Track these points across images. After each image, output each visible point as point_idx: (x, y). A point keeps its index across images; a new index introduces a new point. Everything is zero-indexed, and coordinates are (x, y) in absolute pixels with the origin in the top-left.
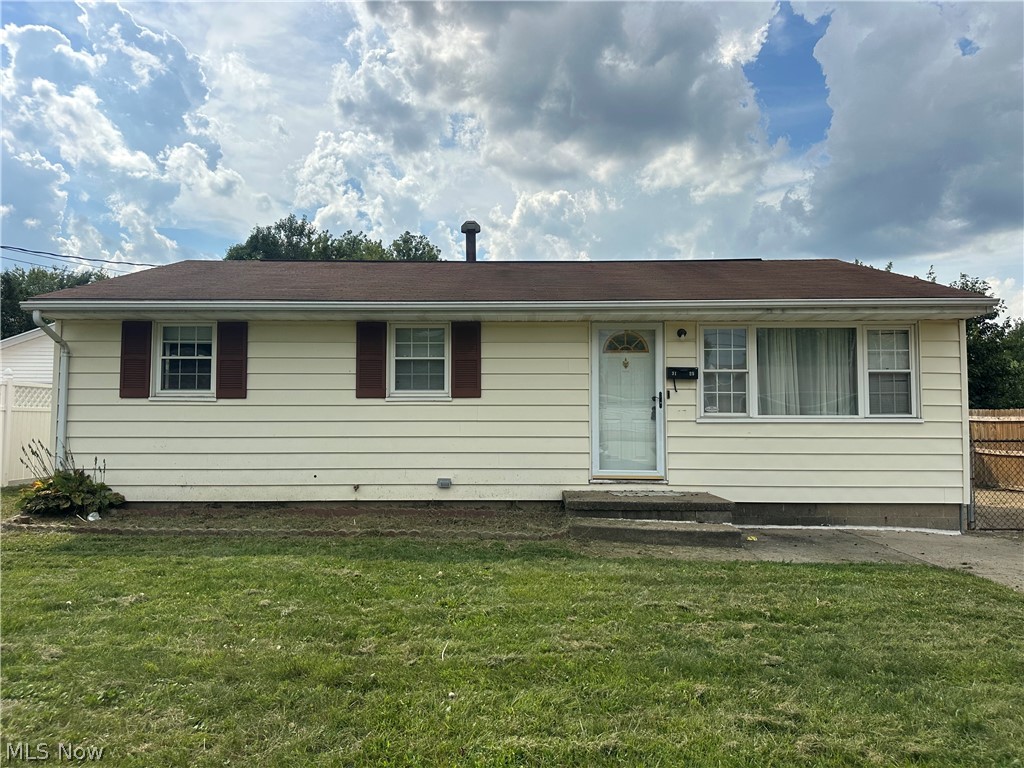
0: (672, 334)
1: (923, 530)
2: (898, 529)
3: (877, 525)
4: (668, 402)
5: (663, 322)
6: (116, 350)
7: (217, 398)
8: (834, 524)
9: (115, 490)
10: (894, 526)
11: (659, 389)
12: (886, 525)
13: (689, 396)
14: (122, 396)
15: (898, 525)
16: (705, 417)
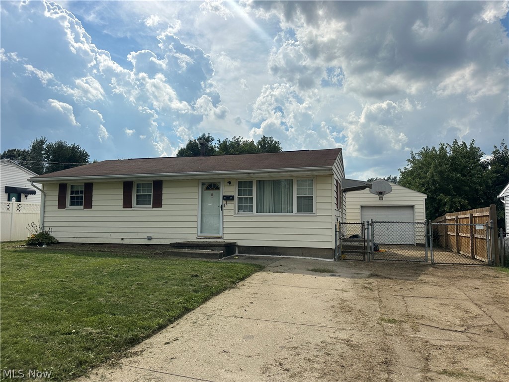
0: (226, 183)
1: (317, 259)
2: (307, 258)
3: (299, 256)
4: (224, 208)
5: (223, 179)
6: (57, 193)
7: (84, 208)
8: (283, 255)
9: (56, 238)
10: (306, 256)
11: (221, 204)
12: (303, 256)
13: (232, 206)
14: (58, 208)
15: (308, 256)
16: (238, 214)
